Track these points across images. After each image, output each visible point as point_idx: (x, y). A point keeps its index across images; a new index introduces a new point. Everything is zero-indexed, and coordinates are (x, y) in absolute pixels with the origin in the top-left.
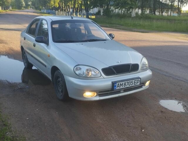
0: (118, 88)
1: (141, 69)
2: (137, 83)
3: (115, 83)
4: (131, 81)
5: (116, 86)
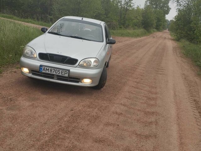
0: (44, 71)
1: (79, 65)
2: (65, 73)
3: (41, 66)
4: (58, 70)
5: (42, 69)
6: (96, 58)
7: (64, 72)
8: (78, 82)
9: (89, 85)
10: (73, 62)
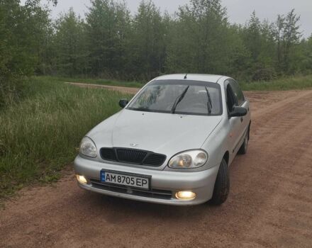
0: (108, 181)
1: (168, 165)
2: (143, 183)
3: (103, 171)
4: (130, 177)
5: (104, 177)
6: (200, 149)
7: (141, 181)
8: (169, 197)
9: (191, 203)
10: (156, 160)
